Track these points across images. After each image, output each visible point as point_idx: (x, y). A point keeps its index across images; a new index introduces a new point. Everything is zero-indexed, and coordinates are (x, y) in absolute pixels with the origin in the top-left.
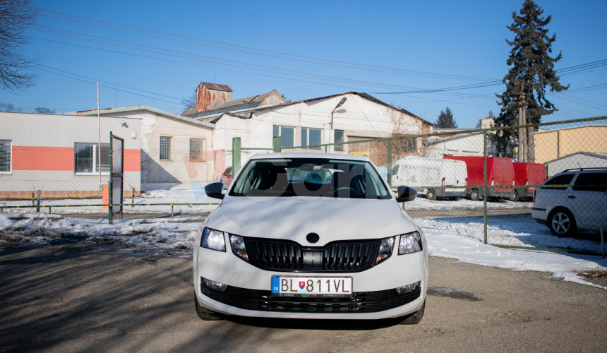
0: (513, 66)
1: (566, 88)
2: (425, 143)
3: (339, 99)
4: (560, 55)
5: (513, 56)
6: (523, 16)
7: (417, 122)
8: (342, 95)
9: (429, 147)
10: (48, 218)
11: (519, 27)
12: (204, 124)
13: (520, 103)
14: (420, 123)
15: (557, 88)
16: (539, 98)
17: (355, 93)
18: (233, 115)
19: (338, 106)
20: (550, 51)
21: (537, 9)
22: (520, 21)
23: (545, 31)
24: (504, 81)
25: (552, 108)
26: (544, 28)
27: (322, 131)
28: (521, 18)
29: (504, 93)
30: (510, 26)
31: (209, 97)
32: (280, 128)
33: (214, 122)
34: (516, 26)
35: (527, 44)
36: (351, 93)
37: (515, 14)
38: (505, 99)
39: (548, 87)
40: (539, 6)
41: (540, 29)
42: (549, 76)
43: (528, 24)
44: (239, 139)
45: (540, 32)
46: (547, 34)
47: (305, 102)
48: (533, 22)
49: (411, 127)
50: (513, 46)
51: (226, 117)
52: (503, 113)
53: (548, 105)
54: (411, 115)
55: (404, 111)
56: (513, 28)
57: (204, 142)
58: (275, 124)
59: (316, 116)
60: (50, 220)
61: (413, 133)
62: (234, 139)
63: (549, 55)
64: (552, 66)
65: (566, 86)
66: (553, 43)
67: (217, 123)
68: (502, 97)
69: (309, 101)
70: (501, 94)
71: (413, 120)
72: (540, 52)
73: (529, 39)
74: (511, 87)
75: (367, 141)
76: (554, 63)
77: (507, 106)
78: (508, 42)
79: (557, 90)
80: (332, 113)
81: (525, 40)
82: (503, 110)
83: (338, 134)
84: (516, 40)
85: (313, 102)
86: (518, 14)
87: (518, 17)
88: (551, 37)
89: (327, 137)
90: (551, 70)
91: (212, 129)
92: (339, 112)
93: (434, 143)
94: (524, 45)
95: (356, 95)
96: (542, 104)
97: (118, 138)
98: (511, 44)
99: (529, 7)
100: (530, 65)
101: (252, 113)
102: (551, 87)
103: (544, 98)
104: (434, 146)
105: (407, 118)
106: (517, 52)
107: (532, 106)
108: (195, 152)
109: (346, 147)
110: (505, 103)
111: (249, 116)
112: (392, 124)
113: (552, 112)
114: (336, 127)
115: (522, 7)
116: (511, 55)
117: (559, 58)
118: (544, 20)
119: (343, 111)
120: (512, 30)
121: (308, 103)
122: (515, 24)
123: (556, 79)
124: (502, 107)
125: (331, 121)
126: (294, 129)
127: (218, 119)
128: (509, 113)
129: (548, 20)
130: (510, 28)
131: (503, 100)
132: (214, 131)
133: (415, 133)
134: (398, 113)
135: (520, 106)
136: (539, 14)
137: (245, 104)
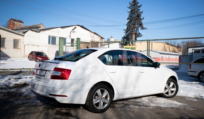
0: (129, 20)
1: (146, 29)
2: (101, 45)
3: (73, 27)
4: (144, 18)
5: (129, 17)
6: (133, 4)
7: (99, 37)
9: (103, 46)
11: (132, 7)
12: (20, 34)
14: (100, 38)
17: (78, 25)
18: (33, 31)
19: (73, 30)
21: (137, 2)
22: (132, 5)
23: (140, 10)
24: (126, 25)
26: (139, 8)
27: (67, 39)
28: (132, 4)
29: (126, 29)
30: (129, 7)
32: (51, 37)
33: (24, 33)
34: (131, 7)
36: (77, 25)
37: (130, 3)
39: (140, 28)
40: (138, 1)
41: (138, 9)
42: (141, 25)
43: (134, 6)
46: (140, 11)
47: (61, 27)
48: (136, 6)
49: (97, 39)
50: (130, 14)
51: (30, 31)
52: (125, 36)
53: (139, 34)
54: (97, 35)
55: (95, 33)
57: (20, 41)
58: (49, 35)
59: (64, 33)
61: (97, 41)
63: (141, 17)
67: (26, 34)
69: (62, 27)
71: (98, 36)
72: (139, 16)
73: (135, 12)
74: (129, 27)
75: (83, 43)
76: (142, 20)
77: (127, 34)
79: (143, 29)
80: (71, 32)
81: (133, 12)
82: (125, 35)
83: (72, 40)
84: (130, 11)
85: (64, 28)
86: (131, 3)
87: (131, 4)
88: (141, 12)
89: (69, 41)
90: (141, 23)
91: (23, 36)
92: (73, 32)
93: (104, 45)
95: (79, 27)
98: (129, 13)
99: (135, 1)
101: (40, 30)
103: (138, 32)
104: (104, 46)
106: (131, 16)
108: (16, 44)
111: (39, 31)
112: (91, 38)
113: (140, 36)
114: (71, 38)
116: (129, 16)
117: (143, 19)
118: (139, 6)
119: (74, 32)
120: (129, 8)
122: (131, 6)
123: (143, 25)
124: (125, 34)
125: (70, 35)
126: (57, 37)
127: (26, 32)
128: (128, 36)
129: (140, 6)
130: (128, 8)
131: (126, 31)
132: (24, 37)
133: (98, 41)
134: (93, 34)
135: (133, 34)
136: (138, 4)
137: (30, 28)
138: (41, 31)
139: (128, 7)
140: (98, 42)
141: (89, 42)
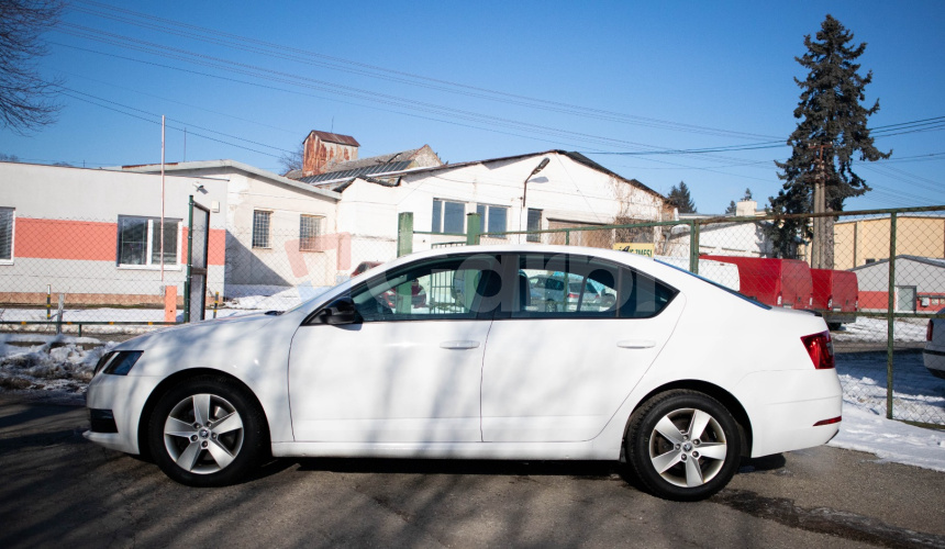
0: (803, 118)
1: (886, 156)
2: (666, 233)
3: (538, 160)
4: (877, 105)
5: (804, 103)
6: (822, 42)
7: (655, 200)
8: (542, 154)
9: (674, 241)
10: (77, 344)
11: (814, 59)
12: (323, 193)
13: (817, 177)
14: (660, 202)
15: (871, 155)
16: (842, 170)
17: (561, 152)
18: (371, 180)
19: (536, 171)
20: (862, 98)
21: (843, 33)
22: (817, 49)
23: (855, 67)
24: (789, 142)
25: (861, 187)
26: (854, 62)
27: (509, 210)
28: (819, 46)
29: (790, 160)
30: (801, 57)
31: (323, 153)
32: (443, 203)
33: (339, 190)
34: (812, 57)
35: (829, 86)
36: (555, 151)
37: (808, 38)
38: (790, 170)
39: (857, 154)
40: (846, 28)
41: (847, 64)
42: (860, 138)
43: (829, 55)
44: (410, 215)
45: (846, 68)
46: (857, 72)
47: (483, 163)
48: (837, 53)
49: (646, 208)
50: (805, 89)
51: (358, 183)
52: (786, 192)
53: (856, 180)
54: (647, 189)
55: (636, 184)
56: (806, 61)
57: (323, 221)
58: (437, 197)
59: (501, 187)
60: (80, 348)
61: (648, 218)
62: (401, 215)
63: (860, 103)
64: (865, 121)
65: (886, 152)
66: (866, 87)
67: (345, 192)
68: (786, 167)
69: (490, 163)
70: (784, 161)
71: (648, 198)
72: (848, 99)
73: (831, 78)
74: (800, 152)
75: (579, 230)
76: (867, 117)
77: (794, 181)
78: (797, 81)
79: (871, 159)
80: (526, 182)
81: (825, 79)
82: (786, 187)
83: (534, 215)
84: (809, 79)
85: (497, 163)
86: (814, 39)
87: (814, 44)
88: (864, 77)
89: (517, 220)
90: (863, 128)
91: (336, 201)
92: (535, 180)
93: (679, 235)
94: (822, 87)
95: (563, 156)
96: (846, 179)
97: (201, 208)
98: (802, 85)
99: (831, 30)
100: (831, 118)
101: (401, 178)
102: (862, 154)
103: (849, 170)
104: (680, 238)
105: (641, 193)
106: (810, 97)
107: (832, 182)
108: (308, 236)
109: (545, 237)
110: (791, 175)
112: (618, 203)
113: (860, 193)
114: (530, 204)
115: (820, 29)
116: (801, 101)
117: (875, 109)
118: (854, 50)
119: (544, 180)
120: (802, 63)
121: (489, 165)
122: (810, 54)
123: (871, 141)
124: (785, 181)
125: (522, 195)
126: (466, 205)
127: (346, 186)
128: (795, 192)
129: (860, 51)
130: (800, 61)
131: (787, 171)
132: (339, 204)
133: (652, 218)
134: (627, 186)
135: (818, 181)
136: (847, 41)
137: (381, 165)
138: (402, 181)
139: (797, 59)
140: (648, 222)
141: (611, 221)
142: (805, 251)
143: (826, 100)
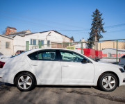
0: (93, 26)
7: (69, 39)
8: (50, 31)
19: (49, 34)
20: (102, 22)
31: (10, 31)
33: (13, 37)
34: (94, 15)
41: (99, 17)
42: (102, 29)
46: (101, 18)
48: (98, 15)
51: (17, 36)
52: (90, 38)
53: (101, 36)
54: (67, 37)
58: (31, 38)
59: (42, 37)
66: (102, 20)
68: (90, 33)
72: (100, 22)
73: (97, 19)
74: (92, 31)
76: (103, 25)
79: (104, 32)
83: (49, 42)
84: (94, 19)
86: (94, 13)
89: (46, 43)
90: (102, 27)
91: (13, 39)
93: (73, 45)
98: (92, 20)
99: (97, 11)
100: (97, 25)
102: (102, 31)
103: (100, 34)
106: (94, 22)
107: (97, 36)
108: (7, 45)
109: (50, 46)
112: (63, 39)
113: (102, 38)
116: (92, 23)
124: (90, 36)
128: (92, 37)
129: (101, 15)
130: (92, 16)
133: (68, 42)
135: (95, 36)
136: (99, 13)
137: (20, 33)
138: (25, 36)
142: (93, 48)
143: (96, 22)
